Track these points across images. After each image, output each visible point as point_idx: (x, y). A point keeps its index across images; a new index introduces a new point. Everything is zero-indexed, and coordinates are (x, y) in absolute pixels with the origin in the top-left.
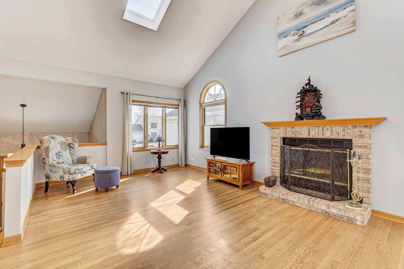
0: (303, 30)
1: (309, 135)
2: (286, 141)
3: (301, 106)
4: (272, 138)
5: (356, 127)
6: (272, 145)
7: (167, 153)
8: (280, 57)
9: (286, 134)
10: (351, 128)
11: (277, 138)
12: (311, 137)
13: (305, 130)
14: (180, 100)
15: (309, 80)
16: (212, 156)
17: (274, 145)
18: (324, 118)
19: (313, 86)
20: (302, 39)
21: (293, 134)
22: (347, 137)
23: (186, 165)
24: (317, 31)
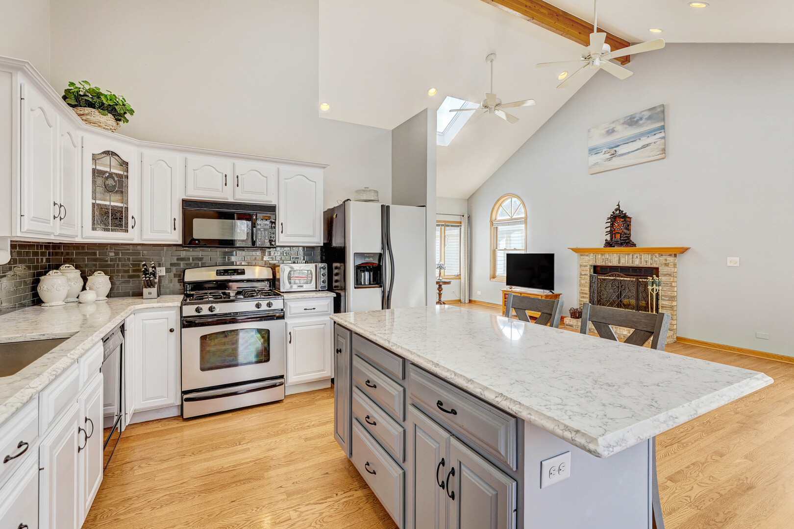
0: (615, 149)
1: (619, 263)
2: (597, 269)
3: (612, 233)
4: (581, 266)
5: (662, 255)
6: (581, 274)
7: (449, 283)
8: (591, 174)
9: (596, 262)
10: (657, 256)
11: (586, 266)
12: (621, 265)
13: (615, 258)
14: (463, 216)
15: (618, 205)
16: (509, 286)
17: (583, 273)
18: (634, 245)
19: (622, 212)
20: (614, 159)
21: (603, 262)
22: (655, 266)
23: (470, 301)
24: (629, 153)
